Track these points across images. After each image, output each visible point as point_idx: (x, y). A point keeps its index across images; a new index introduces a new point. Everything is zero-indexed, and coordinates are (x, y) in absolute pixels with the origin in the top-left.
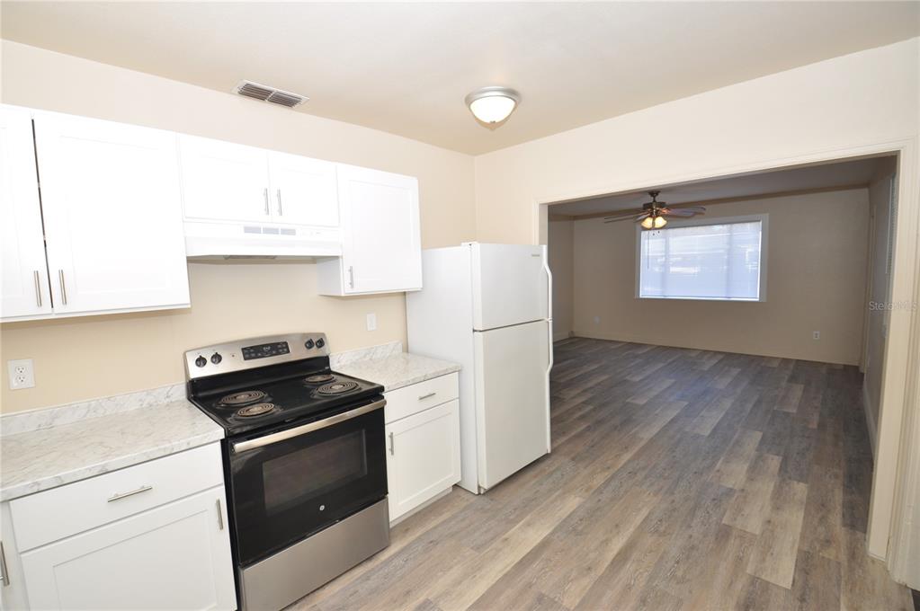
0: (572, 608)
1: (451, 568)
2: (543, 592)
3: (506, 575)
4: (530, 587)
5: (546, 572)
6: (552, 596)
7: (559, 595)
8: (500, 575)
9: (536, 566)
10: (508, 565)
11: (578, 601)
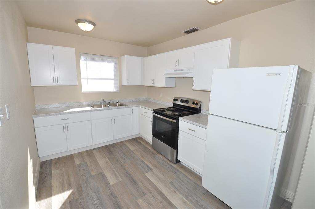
0: (137, 201)
1: (163, 175)
2: (147, 195)
3: (157, 187)
4: (150, 192)
5: (155, 199)
6: (144, 197)
7: (144, 199)
8: (157, 186)
9: (159, 198)
10: (161, 189)
11: (139, 204)
